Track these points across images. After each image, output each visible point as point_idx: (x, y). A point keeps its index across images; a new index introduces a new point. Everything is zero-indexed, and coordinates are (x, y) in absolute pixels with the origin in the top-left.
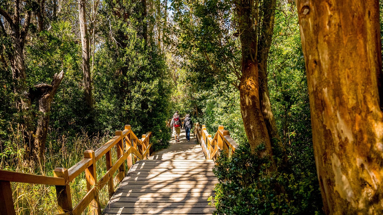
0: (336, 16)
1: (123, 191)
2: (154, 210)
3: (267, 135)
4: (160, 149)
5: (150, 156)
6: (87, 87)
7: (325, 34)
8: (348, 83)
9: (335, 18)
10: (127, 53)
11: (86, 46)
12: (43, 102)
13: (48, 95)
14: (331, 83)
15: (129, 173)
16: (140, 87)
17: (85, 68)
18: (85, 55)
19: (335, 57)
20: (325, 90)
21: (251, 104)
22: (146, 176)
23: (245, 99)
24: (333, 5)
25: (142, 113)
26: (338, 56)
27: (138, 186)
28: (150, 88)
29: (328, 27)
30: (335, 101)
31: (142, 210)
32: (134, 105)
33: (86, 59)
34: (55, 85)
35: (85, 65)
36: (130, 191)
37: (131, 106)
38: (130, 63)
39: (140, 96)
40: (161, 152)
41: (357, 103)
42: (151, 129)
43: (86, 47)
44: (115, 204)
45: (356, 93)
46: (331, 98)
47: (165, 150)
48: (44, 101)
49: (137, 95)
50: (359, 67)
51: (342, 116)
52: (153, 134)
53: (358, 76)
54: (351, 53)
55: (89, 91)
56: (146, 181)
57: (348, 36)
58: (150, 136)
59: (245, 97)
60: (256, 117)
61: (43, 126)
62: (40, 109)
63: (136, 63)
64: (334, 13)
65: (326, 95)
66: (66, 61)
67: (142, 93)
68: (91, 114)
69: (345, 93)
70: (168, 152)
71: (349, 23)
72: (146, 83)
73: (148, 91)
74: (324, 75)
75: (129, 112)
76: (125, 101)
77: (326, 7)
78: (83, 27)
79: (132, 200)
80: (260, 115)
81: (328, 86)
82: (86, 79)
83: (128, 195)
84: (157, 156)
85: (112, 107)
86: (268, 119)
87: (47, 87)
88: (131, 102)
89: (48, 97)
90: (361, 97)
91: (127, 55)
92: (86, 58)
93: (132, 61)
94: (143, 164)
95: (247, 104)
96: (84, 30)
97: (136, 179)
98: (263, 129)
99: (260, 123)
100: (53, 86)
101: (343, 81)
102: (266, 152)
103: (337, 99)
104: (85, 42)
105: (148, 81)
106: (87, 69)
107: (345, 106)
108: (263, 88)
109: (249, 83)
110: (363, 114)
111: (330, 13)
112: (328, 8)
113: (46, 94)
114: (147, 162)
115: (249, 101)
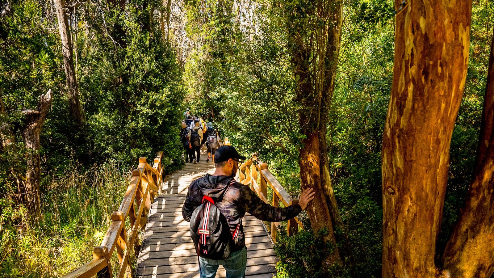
0: (415, 207)
1: (150, 243)
2: (194, 267)
3: (329, 218)
4: (174, 171)
5: (163, 182)
6: (74, 96)
7: (404, 217)
8: (415, 253)
9: (413, 209)
10: (129, 54)
11: (67, 39)
12: (29, 134)
13: (35, 124)
14: (403, 250)
15: (151, 217)
16: (147, 98)
17: (68, 69)
18: (66, 52)
19: (409, 235)
20: (398, 252)
21: (313, 183)
22: (172, 220)
23: (306, 176)
24: (414, 200)
25: (151, 129)
26: (411, 235)
27: (166, 234)
28: (160, 99)
29: (407, 212)
30: (404, 262)
31: (180, 267)
32: (141, 121)
33: (68, 57)
34: (43, 110)
35: (68, 66)
36: (159, 243)
37: (138, 123)
38: (133, 68)
39: (148, 110)
40: (177, 174)
41: (420, 266)
42: (162, 148)
43: (67, 42)
44: (146, 262)
45: (420, 260)
46: (402, 259)
47: (181, 171)
48: (31, 133)
49: (145, 110)
50: (424, 244)
51: (408, 272)
52: (165, 154)
53: (423, 249)
54: (421, 235)
55: (76, 101)
56: (174, 228)
57: (421, 224)
58: (162, 158)
59: (306, 174)
60: (318, 199)
61: (34, 165)
62: (27, 143)
63: (141, 68)
64: (413, 205)
65: (398, 256)
66: (40, 59)
67: (150, 105)
68: (82, 132)
69: (412, 259)
70: (184, 173)
71: (423, 215)
72: (156, 94)
73: (158, 103)
74: (398, 242)
75: (135, 130)
76: (130, 117)
77: (408, 199)
78: (61, 14)
79: (165, 254)
80: (322, 196)
81: (400, 251)
82: (71, 85)
83: (158, 249)
84: (173, 181)
85: (111, 124)
86: (329, 196)
87: (33, 114)
88: (137, 118)
89: (36, 127)
90: (423, 262)
91: (128, 58)
92: (68, 55)
93: (135, 64)
94: (164, 202)
95: (309, 183)
96: (62, 17)
97: (161, 225)
98: (326, 213)
99: (322, 205)
100: (40, 111)
101: (411, 251)
102: (329, 236)
103: (406, 261)
104: (65, 34)
105: (157, 89)
106: (71, 71)
107: (411, 267)
108: (323, 160)
109: (310, 159)
110: (423, 274)
111: (410, 204)
112: (409, 200)
113: (33, 124)
114: (168, 199)
115: (311, 179)
